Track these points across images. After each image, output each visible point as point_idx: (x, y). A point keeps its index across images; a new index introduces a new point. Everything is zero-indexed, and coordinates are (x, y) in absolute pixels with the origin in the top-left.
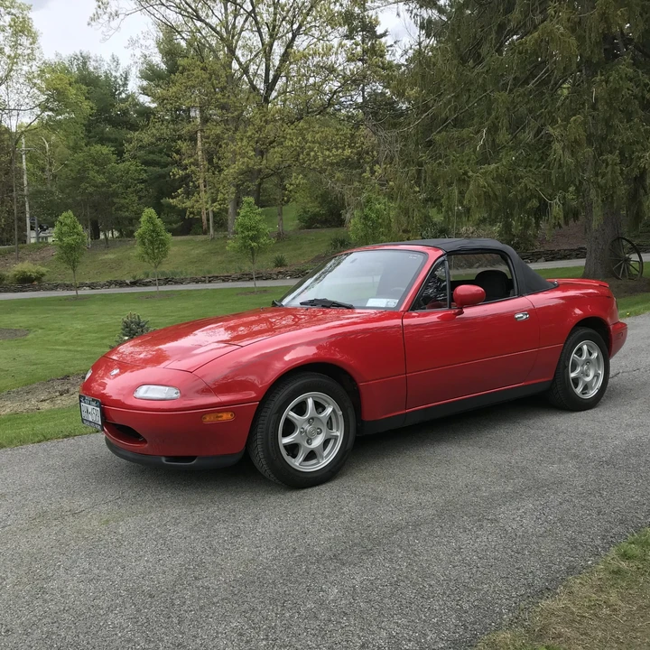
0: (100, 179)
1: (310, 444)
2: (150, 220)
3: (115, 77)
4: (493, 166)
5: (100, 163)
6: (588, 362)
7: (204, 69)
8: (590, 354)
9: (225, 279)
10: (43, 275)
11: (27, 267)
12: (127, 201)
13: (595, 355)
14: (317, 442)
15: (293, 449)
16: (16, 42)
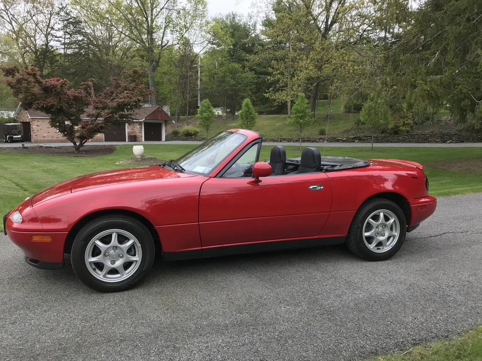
0: (232, 82)
2: (247, 105)
3: (249, 25)
4: (438, 77)
5: (233, 72)
7: (291, 19)
9: (289, 140)
10: (197, 133)
11: (190, 128)
12: (246, 94)
16: (196, 8)
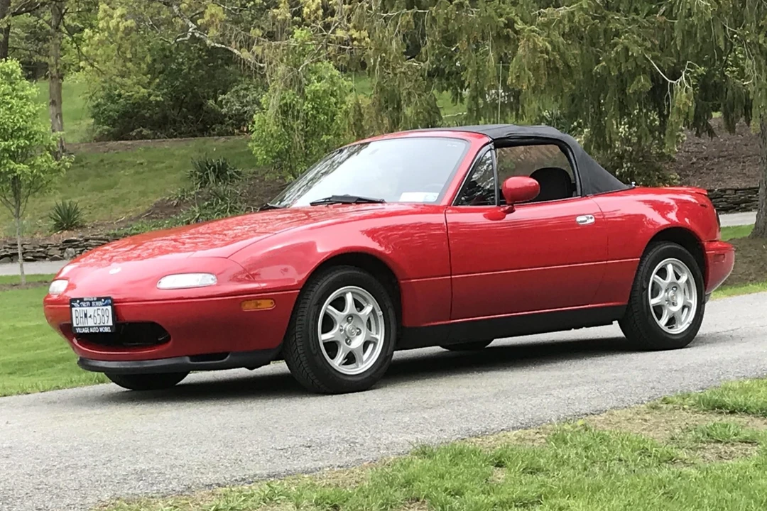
1: (349, 344)
4: (563, 11)
6: (675, 286)
8: (678, 277)
13: (684, 279)
14: (357, 343)
15: (332, 347)
